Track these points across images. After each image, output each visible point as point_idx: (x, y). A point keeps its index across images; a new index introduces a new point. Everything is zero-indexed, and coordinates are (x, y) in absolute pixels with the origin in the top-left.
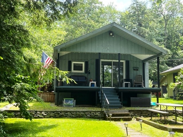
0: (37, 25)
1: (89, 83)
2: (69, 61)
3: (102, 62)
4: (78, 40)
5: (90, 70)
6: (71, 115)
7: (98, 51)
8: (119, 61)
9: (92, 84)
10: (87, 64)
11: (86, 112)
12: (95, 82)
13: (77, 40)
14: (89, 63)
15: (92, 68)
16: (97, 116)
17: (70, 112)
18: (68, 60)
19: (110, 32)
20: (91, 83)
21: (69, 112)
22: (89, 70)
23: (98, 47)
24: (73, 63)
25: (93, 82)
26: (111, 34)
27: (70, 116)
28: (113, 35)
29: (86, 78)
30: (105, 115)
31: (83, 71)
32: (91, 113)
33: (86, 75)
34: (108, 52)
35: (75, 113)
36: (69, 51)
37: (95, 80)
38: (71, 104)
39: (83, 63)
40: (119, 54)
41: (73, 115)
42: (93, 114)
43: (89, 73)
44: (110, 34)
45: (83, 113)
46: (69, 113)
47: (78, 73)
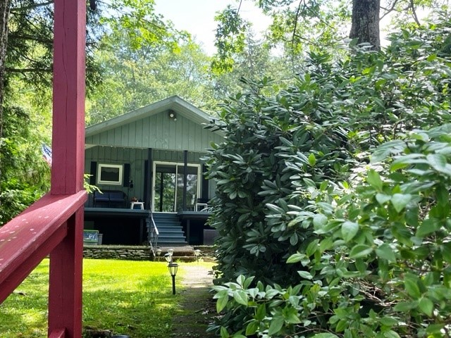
0: (40, 107)
1: (131, 204)
2: (92, 162)
3: (158, 166)
4: (109, 124)
5: (134, 181)
6: (92, 254)
7: (146, 146)
8: (186, 164)
9: (137, 207)
10: (127, 168)
11: (119, 249)
12: (142, 203)
13: (107, 124)
14: (132, 167)
15: (137, 177)
16: (139, 256)
17: (91, 249)
18: (90, 161)
19: (171, 111)
20: (135, 205)
21: (88, 248)
22: (132, 181)
23: (147, 138)
24: (100, 166)
25: (137, 203)
26: (172, 116)
27: (91, 256)
28: (175, 117)
29: (124, 195)
30: (152, 254)
31: (120, 182)
32: (127, 251)
33: (125, 190)
34: (166, 147)
35: (99, 251)
36: (92, 143)
37: (142, 199)
38: (92, 240)
39: (121, 167)
40: (186, 151)
41: (96, 254)
42: (131, 253)
43: (132, 186)
44: (169, 115)
45: (114, 251)
46: (88, 251)
47: (109, 186)
